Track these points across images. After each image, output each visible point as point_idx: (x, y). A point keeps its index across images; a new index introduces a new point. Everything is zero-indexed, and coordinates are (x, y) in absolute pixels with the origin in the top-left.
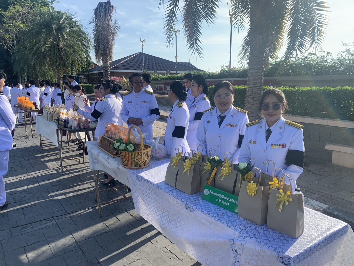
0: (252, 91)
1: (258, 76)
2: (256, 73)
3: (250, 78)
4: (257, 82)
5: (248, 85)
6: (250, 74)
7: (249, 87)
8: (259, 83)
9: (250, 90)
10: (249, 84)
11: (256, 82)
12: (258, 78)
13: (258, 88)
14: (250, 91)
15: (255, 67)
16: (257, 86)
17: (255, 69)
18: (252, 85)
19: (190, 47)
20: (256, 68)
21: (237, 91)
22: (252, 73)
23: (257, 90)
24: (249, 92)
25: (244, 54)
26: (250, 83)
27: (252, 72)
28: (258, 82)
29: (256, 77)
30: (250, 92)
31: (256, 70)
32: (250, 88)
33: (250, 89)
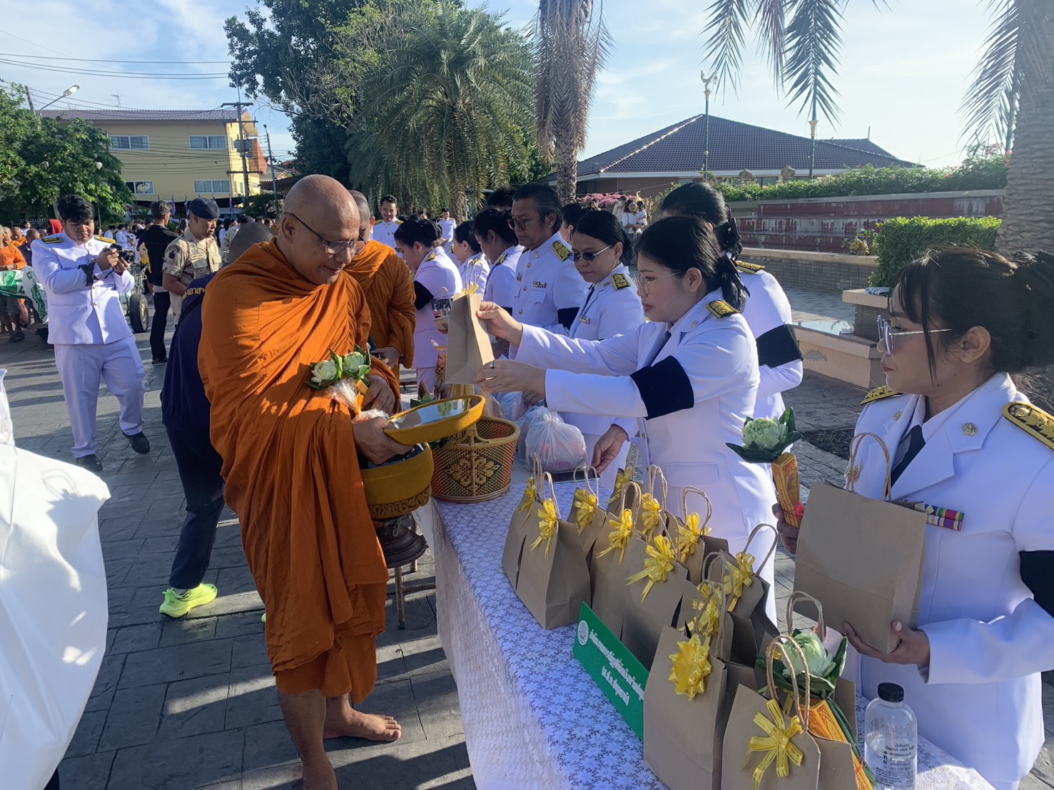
0: (1018, 237)
1: (1049, 180)
2: (1042, 170)
3: (1014, 191)
4: (1044, 205)
5: (1006, 217)
6: (1013, 176)
7: (1009, 223)
8: (1050, 209)
9: (1012, 235)
10: (1010, 211)
11: (1036, 203)
12: (1047, 189)
13: (1046, 228)
14: (1011, 238)
15: (1036, 146)
16: (1042, 218)
17: (1038, 154)
18: (1022, 217)
19: (795, 85)
20: (1041, 150)
21: (985, 235)
22: (1024, 171)
23: (1040, 236)
24: (1007, 242)
25: (987, 102)
26: (1014, 208)
27: (1024, 167)
28: (1048, 205)
29: (1040, 187)
30: (1010, 243)
31: (1041, 160)
32: (1010, 227)
33: (1011, 232)
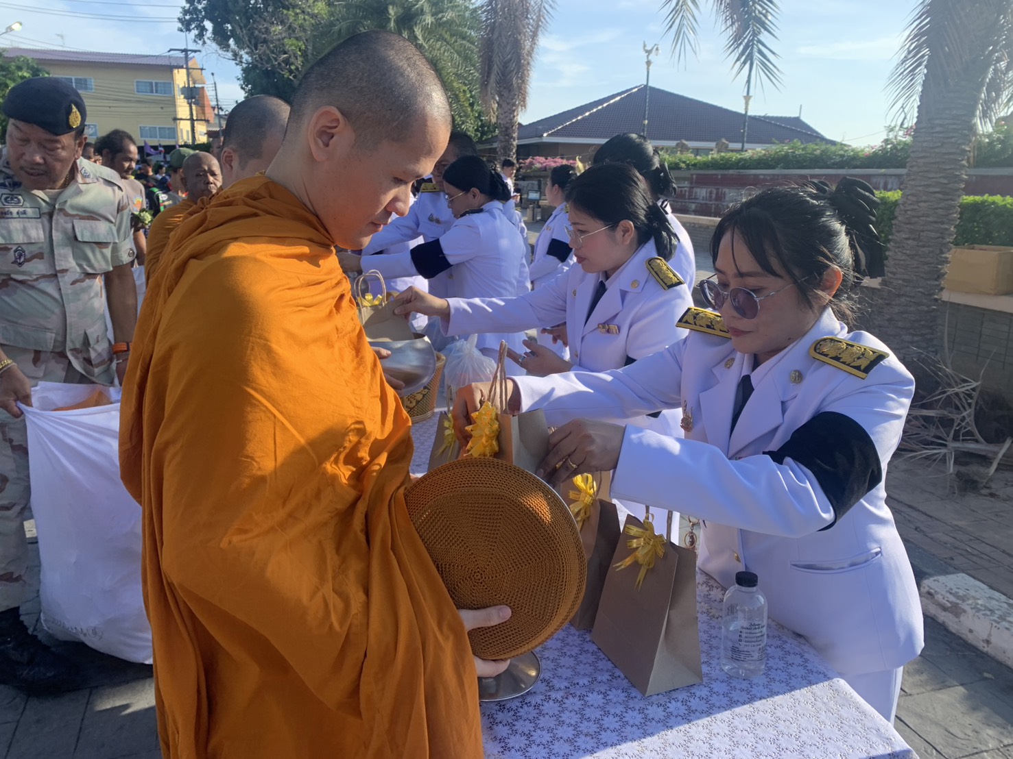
0: (916, 207)
1: (946, 154)
2: (940, 144)
3: (914, 163)
4: (940, 177)
5: (906, 187)
6: (914, 149)
7: (908, 193)
8: (946, 181)
9: (911, 204)
10: (910, 182)
11: (934, 175)
12: (944, 162)
13: (941, 199)
14: (910, 208)
15: (937, 122)
16: (937, 190)
17: (938, 129)
18: (920, 188)
20: (941, 125)
21: (891, 207)
22: (925, 144)
23: (936, 206)
24: (906, 211)
26: (913, 180)
27: (924, 141)
28: (944, 177)
29: (938, 160)
30: (909, 212)
31: (941, 135)
32: (909, 197)
33: (909, 202)
